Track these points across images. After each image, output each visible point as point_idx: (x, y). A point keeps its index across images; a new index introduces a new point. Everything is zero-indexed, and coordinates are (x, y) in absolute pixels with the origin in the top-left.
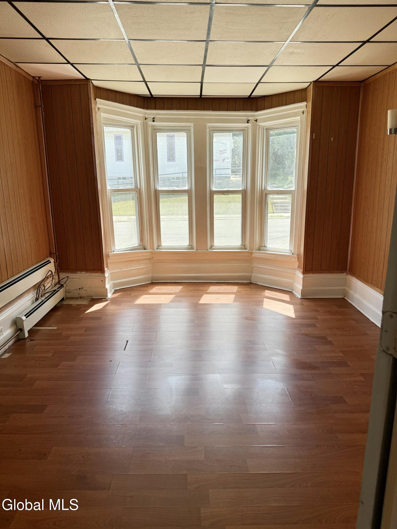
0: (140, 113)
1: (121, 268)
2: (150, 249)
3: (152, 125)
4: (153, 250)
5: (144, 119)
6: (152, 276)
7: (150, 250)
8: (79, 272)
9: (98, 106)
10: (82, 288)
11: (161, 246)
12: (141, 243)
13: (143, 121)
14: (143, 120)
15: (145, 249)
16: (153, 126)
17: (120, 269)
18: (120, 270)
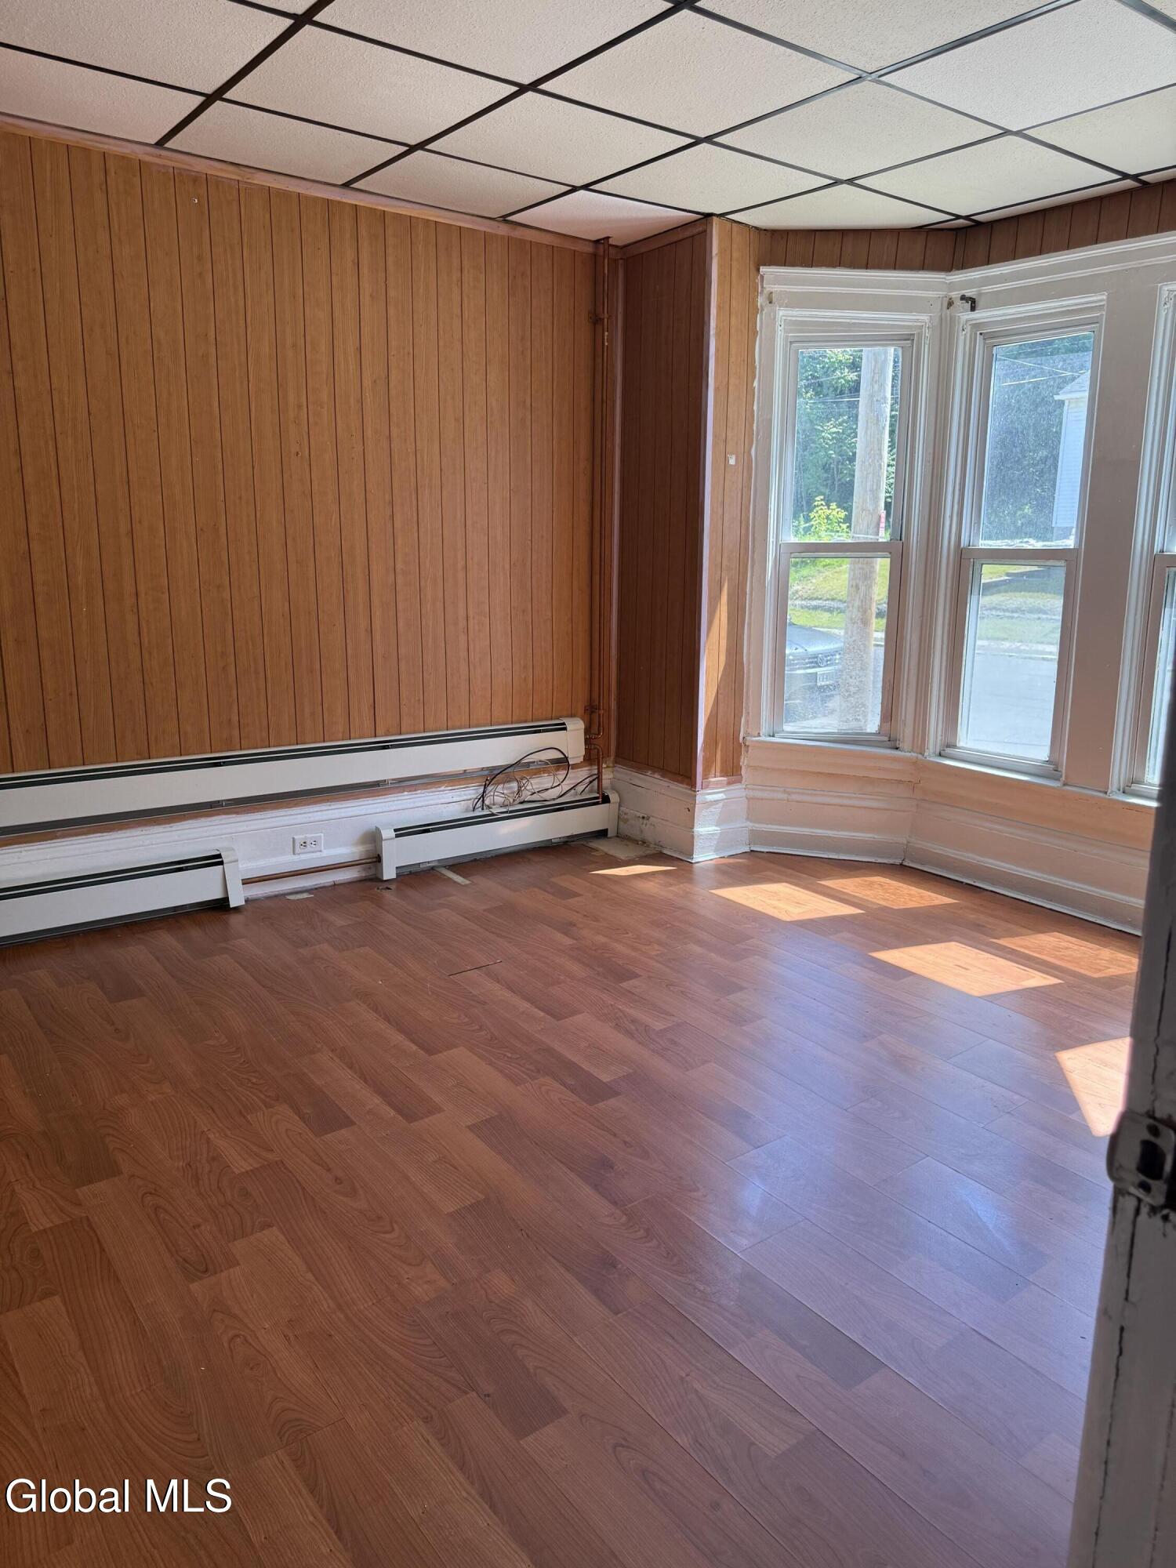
0: (926, 287)
1: (788, 790)
2: (912, 751)
3: (974, 322)
4: (920, 756)
5: (945, 304)
6: (906, 842)
7: (908, 754)
8: (649, 773)
9: (769, 287)
10: (648, 818)
11: (955, 746)
12: (887, 726)
13: (940, 314)
14: (941, 309)
15: (897, 749)
16: (976, 326)
17: (785, 792)
18: (785, 796)
